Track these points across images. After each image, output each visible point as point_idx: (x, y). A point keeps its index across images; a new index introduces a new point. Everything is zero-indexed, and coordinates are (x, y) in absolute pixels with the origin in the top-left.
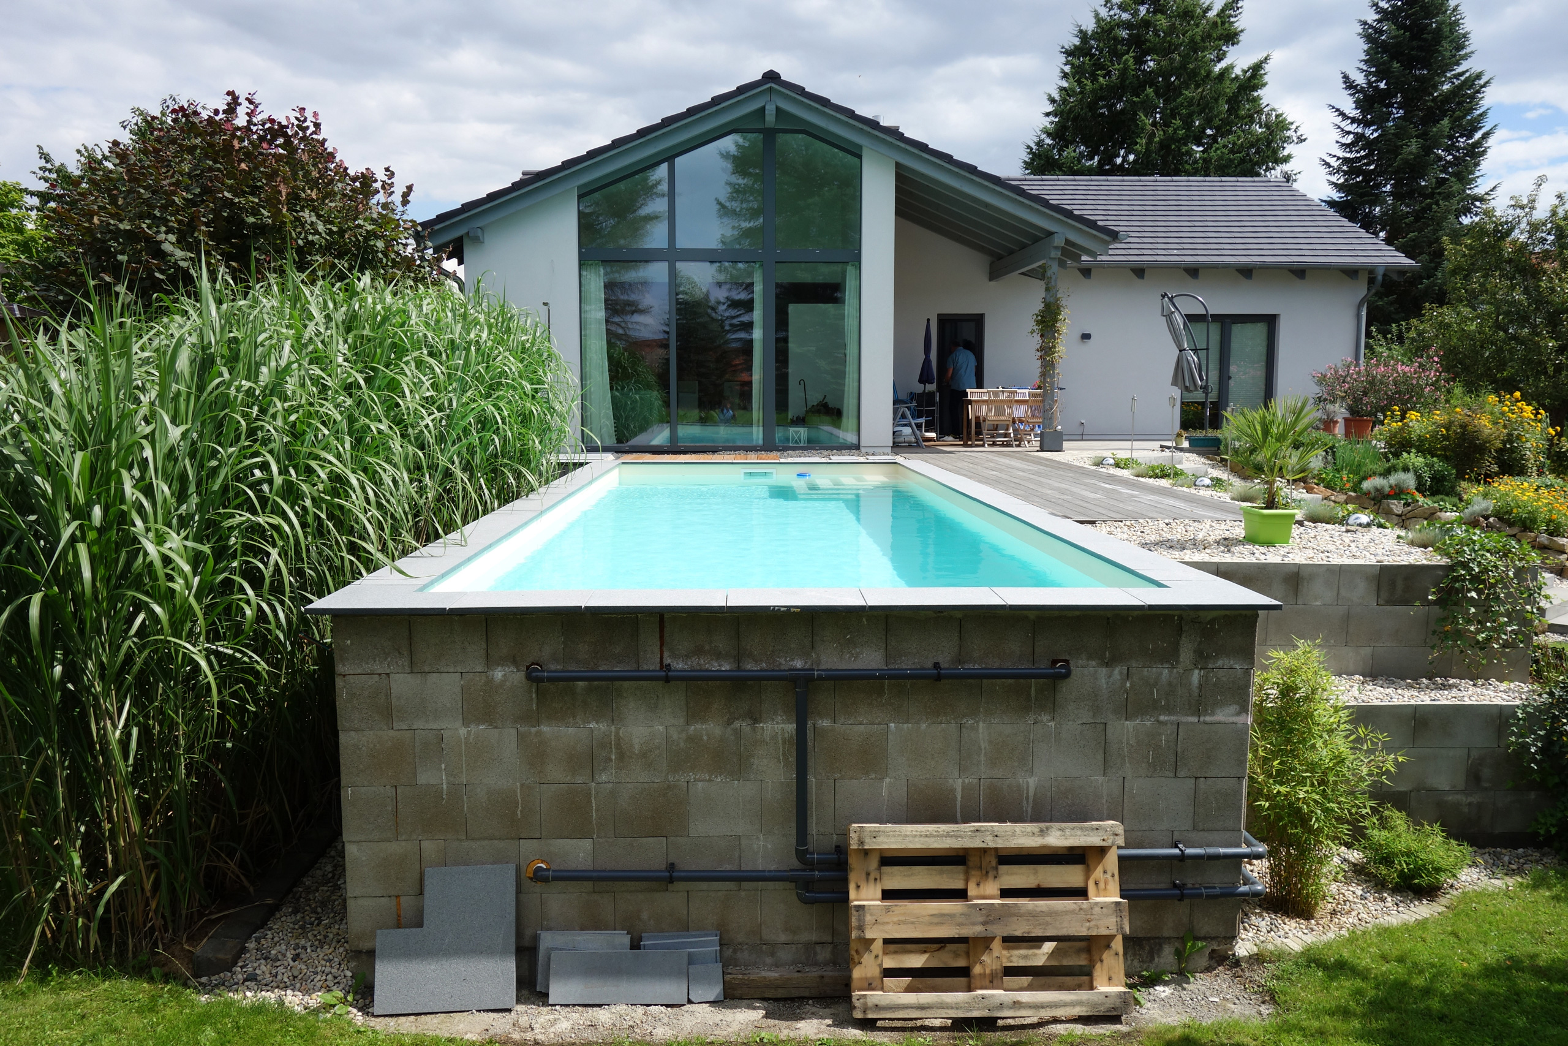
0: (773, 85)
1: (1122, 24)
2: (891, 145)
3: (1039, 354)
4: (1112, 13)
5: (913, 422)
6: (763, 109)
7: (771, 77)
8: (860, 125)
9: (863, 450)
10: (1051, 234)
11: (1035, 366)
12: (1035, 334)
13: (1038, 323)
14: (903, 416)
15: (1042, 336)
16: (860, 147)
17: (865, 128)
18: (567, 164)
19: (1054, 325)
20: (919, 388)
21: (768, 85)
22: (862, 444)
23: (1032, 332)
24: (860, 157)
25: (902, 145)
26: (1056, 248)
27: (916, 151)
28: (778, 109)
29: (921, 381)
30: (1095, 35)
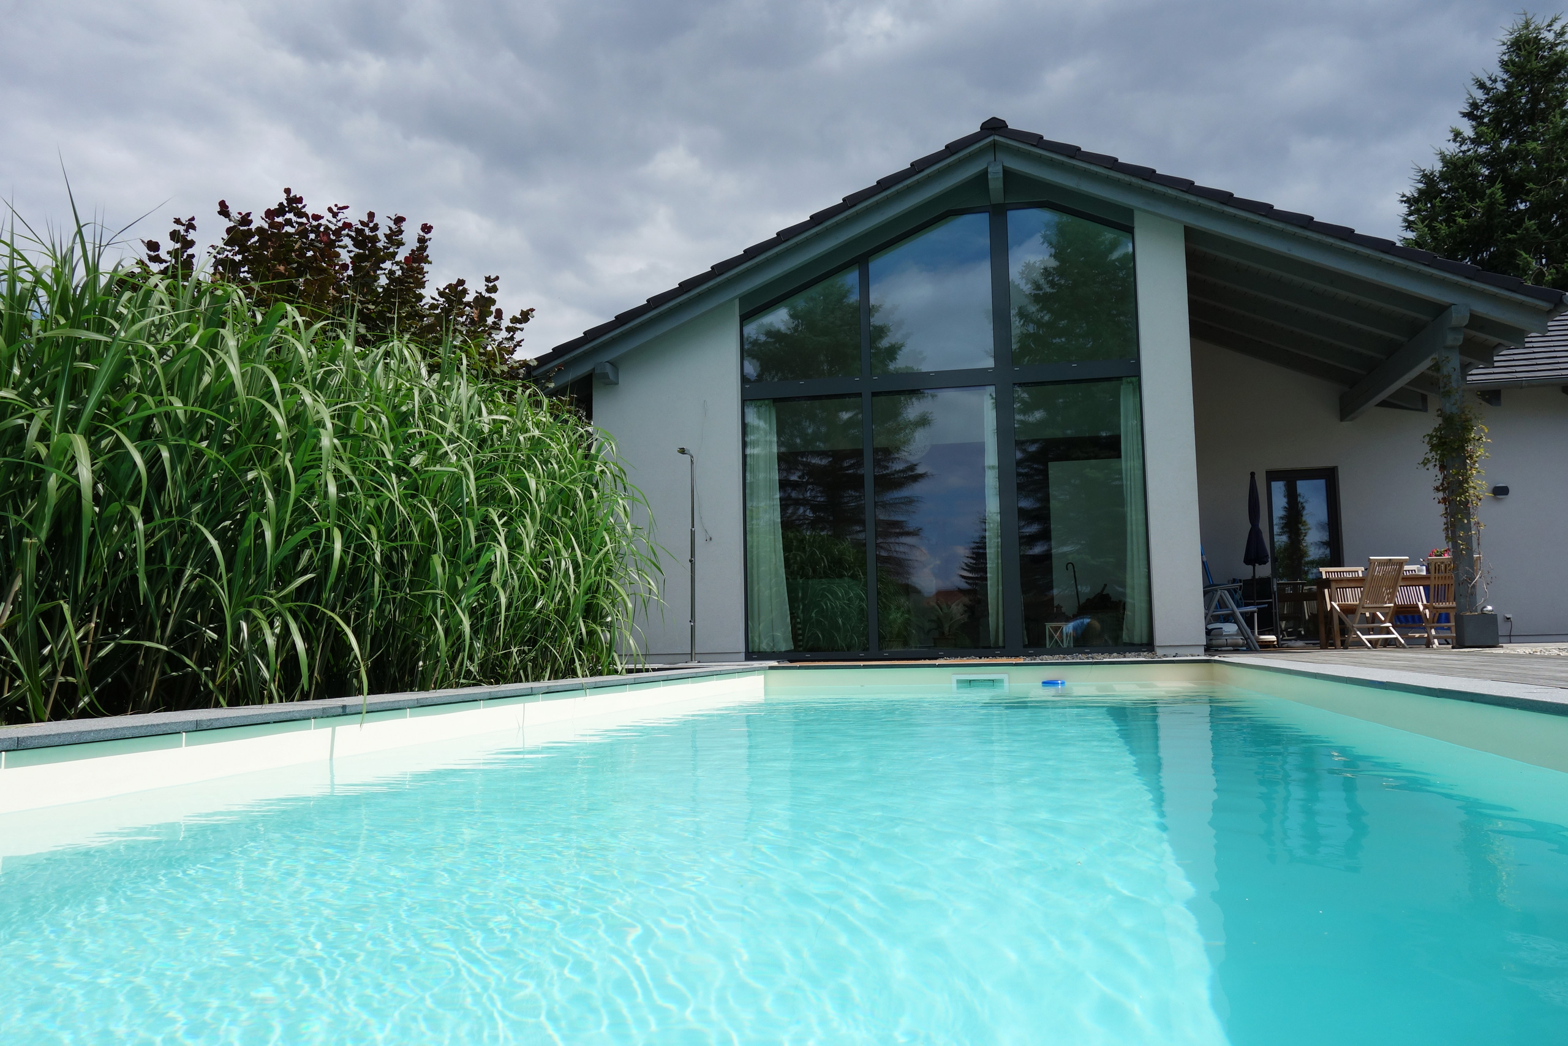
0: (997, 138)
1: (1480, 159)
2: (1174, 202)
3: (1441, 495)
4: (1464, 148)
5: (1238, 611)
6: (985, 173)
7: (994, 126)
8: (1127, 178)
9: (1159, 651)
10: (1441, 310)
11: (1435, 514)
12: (1430, 466)
13: (1433, 448)
14: (1222, 604)
15: (1442, 468)
16: (1129, 213)
17: (1134, 180)
18: (719, 269)
19: (1463, 448)
20: (1246, 572)
21: (991, 139)
22: (1158, 640)
23: (1426, 462)
24: (1130, 230)
25: (1192, 198)
26: (1455, 329)
27: (1214, 205)
28: (1007, 172)
29: (1248, 561)
30: (1443, 177)
